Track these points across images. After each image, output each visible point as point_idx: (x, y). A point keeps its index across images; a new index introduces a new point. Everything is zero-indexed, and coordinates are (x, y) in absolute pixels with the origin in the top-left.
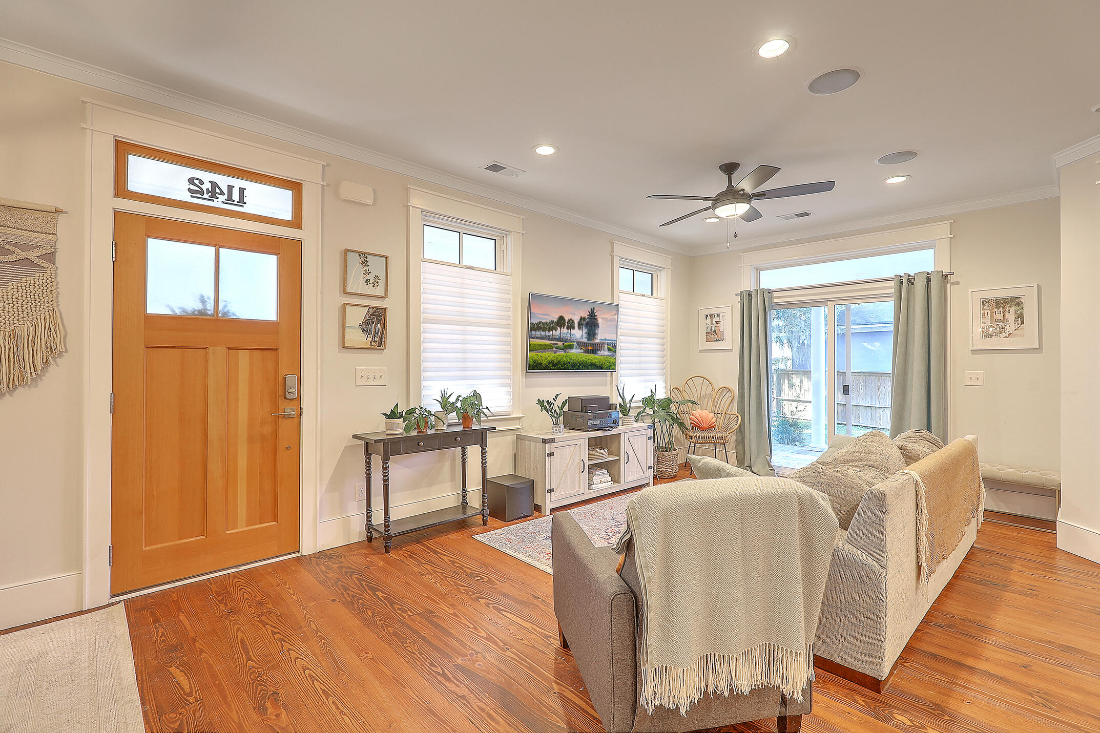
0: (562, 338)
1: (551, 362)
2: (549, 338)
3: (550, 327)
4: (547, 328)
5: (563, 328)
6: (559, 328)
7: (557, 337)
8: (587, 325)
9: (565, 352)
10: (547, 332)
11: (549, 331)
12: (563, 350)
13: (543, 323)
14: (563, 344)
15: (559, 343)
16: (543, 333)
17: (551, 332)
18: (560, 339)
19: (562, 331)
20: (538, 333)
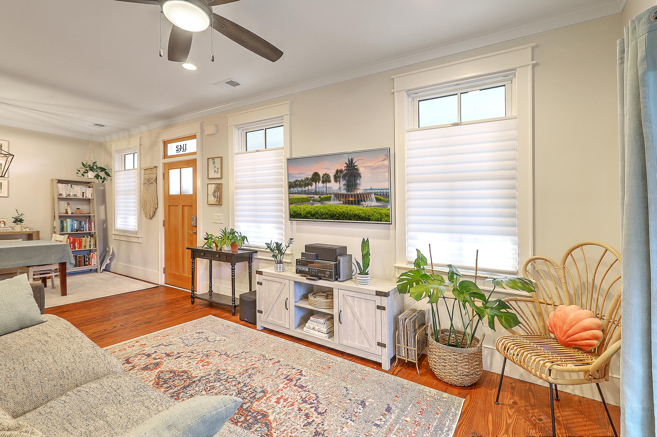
0: (318, 192)
1: (309, 213)
2: (305, 193)
3: (305, 183)
4: (303, 185)
5: (319, 183)
6: (314, 184)
7: (313, 191)
8: (344, 177)
9: (322, 204)
10: (303, 188)
11: (305, 187)
12: (320, 202)
13: (299, 181)
14: (320, 197)
15: (315, 196)
16: (300, 189)
17: (307, 188)
18: (316, 193)
19: (317, 186)
20: (296, 189)
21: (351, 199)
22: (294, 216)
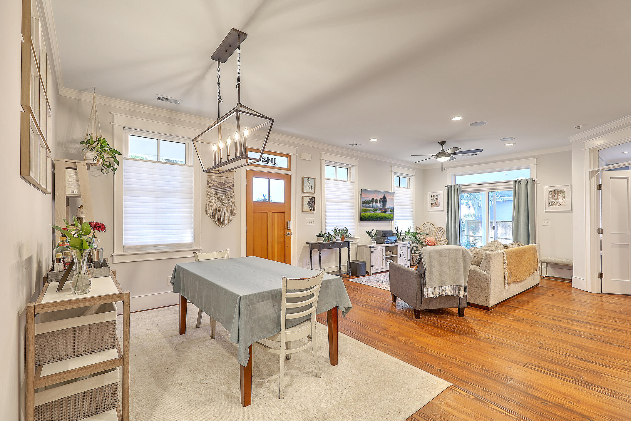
1: (369, 216)
11: (368, 204)
16: (366, 205)
18: (372, 207)
21: (384, 211)
22: (363, 218)
